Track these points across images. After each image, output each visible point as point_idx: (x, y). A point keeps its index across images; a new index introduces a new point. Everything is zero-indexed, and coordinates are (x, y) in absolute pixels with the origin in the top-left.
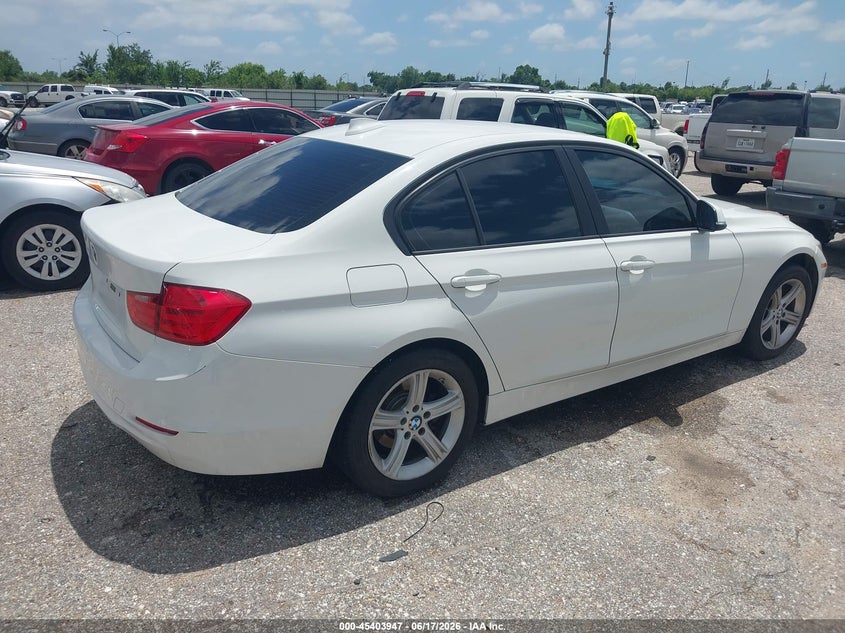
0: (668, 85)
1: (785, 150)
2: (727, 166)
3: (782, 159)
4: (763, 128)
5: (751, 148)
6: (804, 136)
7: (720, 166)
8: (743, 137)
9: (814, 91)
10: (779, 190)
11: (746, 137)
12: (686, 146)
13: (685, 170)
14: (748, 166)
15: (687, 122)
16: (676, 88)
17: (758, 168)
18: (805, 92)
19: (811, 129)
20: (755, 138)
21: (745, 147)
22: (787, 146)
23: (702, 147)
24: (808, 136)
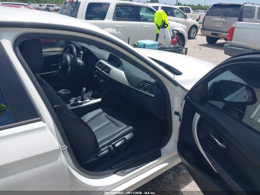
0: (199, 5)
1: (232, 28)
2: (212, 33)
3: (231, 31)
4: (226, 18)
5: (221, 26)
6: (241, 21)
7: (209, 33)
8: (218, 22)
9: (246, 4)
10: (229, 46)
11: (219, 22)
12: (198, 25)
13: (198, 34)
14: (220, 33)
15: (200, 16)
16: (202, 6)
17: (223, 34)
18: (242, 4)
19: (244, 19)
20: (223, 22)
21: (219, 25)
22: (233, 25)
23: (203, 26)
24: (243, 21)
